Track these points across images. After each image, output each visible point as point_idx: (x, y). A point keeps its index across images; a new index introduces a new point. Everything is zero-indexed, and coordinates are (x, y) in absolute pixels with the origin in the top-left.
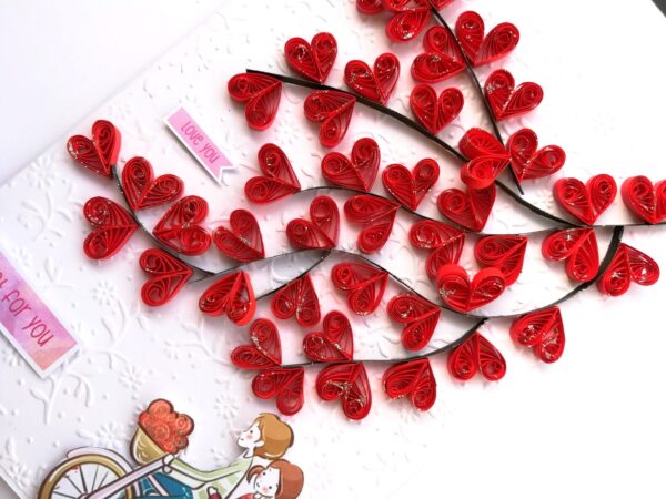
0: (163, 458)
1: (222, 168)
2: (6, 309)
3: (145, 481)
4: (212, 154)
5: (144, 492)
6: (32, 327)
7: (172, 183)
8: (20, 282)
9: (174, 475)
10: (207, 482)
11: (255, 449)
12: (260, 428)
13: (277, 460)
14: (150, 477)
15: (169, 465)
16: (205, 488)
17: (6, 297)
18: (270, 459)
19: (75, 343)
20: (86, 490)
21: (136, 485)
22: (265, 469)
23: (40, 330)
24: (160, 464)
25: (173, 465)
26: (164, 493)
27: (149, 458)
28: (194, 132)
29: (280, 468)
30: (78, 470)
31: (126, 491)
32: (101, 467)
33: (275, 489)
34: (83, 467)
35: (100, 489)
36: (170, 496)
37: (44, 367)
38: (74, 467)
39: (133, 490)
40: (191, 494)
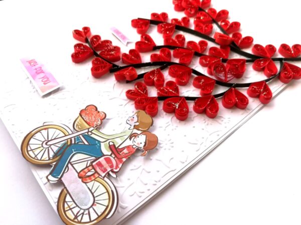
0: (89, 129)
2: (35, 72)
3: (78, 138)
5: (76, 142)
6: (43, 79)
7: (108, 42)
9: (93, 136)
10: (109, 139)
11: (134, 126)
12: (138, 116)
13: (145, 131)
14: (81, 136)
15: (91, 132)
16: (108, 142)
17: (36, 69)
18: (141, 131)
19: (59, 84)
20: (48, 138)
21: (73, 139)
22: (139, 135)
23: (45, 80)
24: (87, 131)
25: (93, 132)
26: (86, 143)
29: (146, 135)
30: (47, 131)
31: (68, 141)
32: (57, 130)
33: (143, 144)
34: (49, 129)
35: (55, 139)
36: (89, 145)
38: (45, 129)
39: (71, 141)
40: (100, 144)
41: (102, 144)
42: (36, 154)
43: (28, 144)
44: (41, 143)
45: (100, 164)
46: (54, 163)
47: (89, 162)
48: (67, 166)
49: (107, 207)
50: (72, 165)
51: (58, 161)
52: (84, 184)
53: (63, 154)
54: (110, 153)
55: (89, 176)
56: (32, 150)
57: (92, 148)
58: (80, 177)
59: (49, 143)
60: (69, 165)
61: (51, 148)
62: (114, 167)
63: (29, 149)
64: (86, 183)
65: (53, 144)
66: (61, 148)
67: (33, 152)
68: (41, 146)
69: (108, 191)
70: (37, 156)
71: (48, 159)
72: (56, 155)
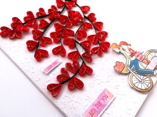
0: (127, 67)
1: (58, 61)
2: (100, 107)
4: (55, 63)
5: (135, 70)
6: (104, 100)
7: (63, 70)
8: (93, 105)
10: (129, 58)
13: (120, 46)
14: (131, 69)
15: (128, 66)
16: (130, 58)
17: (98, 107)
19: (106, 89)
20: (139, 82)
21: (134, 72)
22: (122, 48)
23: (104, 98)
24: (128, 67)
25: (127, 65)
26: (134, 66)
27: (127, 70)
28: (49, 67)
30: (135, 84)
31: (136, 73)
32: (133, 80)
33: (126, 46)
34: (134, 83)
35: (137, 79)
36: (134, 64)
37: (113, 96)
38: (135, 85)
39: (135, 72)
40: (132, 61)
41: (132, 60)
42: (148, 83)
43: (146, 89)
44: (142, 84)
45: (141, 59)
46: (148, 75)
47: (141, 62)
48: (147, 70)
49: (155, 52)
50: (146, 68)
51: (147, 74)
52: (151, 62)
53: (143, 73)
54: (134, 56)
55: (147, 61)
56: (148, 86)
57: (135, 63)
58: (149, 64)
59: (141, 80)
60: (146, 69)
61: (143, 78)
62: (139, 54)
63: (148, 87)
64: (150, 61)
65: (140, 79)
66: (141, 75)
67: (148, 85)
68: (144, 83)
69: (149, 54)
70: (149, 82)
71: (148, 78)
72: (145, 76)
